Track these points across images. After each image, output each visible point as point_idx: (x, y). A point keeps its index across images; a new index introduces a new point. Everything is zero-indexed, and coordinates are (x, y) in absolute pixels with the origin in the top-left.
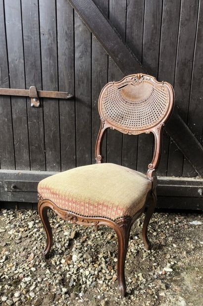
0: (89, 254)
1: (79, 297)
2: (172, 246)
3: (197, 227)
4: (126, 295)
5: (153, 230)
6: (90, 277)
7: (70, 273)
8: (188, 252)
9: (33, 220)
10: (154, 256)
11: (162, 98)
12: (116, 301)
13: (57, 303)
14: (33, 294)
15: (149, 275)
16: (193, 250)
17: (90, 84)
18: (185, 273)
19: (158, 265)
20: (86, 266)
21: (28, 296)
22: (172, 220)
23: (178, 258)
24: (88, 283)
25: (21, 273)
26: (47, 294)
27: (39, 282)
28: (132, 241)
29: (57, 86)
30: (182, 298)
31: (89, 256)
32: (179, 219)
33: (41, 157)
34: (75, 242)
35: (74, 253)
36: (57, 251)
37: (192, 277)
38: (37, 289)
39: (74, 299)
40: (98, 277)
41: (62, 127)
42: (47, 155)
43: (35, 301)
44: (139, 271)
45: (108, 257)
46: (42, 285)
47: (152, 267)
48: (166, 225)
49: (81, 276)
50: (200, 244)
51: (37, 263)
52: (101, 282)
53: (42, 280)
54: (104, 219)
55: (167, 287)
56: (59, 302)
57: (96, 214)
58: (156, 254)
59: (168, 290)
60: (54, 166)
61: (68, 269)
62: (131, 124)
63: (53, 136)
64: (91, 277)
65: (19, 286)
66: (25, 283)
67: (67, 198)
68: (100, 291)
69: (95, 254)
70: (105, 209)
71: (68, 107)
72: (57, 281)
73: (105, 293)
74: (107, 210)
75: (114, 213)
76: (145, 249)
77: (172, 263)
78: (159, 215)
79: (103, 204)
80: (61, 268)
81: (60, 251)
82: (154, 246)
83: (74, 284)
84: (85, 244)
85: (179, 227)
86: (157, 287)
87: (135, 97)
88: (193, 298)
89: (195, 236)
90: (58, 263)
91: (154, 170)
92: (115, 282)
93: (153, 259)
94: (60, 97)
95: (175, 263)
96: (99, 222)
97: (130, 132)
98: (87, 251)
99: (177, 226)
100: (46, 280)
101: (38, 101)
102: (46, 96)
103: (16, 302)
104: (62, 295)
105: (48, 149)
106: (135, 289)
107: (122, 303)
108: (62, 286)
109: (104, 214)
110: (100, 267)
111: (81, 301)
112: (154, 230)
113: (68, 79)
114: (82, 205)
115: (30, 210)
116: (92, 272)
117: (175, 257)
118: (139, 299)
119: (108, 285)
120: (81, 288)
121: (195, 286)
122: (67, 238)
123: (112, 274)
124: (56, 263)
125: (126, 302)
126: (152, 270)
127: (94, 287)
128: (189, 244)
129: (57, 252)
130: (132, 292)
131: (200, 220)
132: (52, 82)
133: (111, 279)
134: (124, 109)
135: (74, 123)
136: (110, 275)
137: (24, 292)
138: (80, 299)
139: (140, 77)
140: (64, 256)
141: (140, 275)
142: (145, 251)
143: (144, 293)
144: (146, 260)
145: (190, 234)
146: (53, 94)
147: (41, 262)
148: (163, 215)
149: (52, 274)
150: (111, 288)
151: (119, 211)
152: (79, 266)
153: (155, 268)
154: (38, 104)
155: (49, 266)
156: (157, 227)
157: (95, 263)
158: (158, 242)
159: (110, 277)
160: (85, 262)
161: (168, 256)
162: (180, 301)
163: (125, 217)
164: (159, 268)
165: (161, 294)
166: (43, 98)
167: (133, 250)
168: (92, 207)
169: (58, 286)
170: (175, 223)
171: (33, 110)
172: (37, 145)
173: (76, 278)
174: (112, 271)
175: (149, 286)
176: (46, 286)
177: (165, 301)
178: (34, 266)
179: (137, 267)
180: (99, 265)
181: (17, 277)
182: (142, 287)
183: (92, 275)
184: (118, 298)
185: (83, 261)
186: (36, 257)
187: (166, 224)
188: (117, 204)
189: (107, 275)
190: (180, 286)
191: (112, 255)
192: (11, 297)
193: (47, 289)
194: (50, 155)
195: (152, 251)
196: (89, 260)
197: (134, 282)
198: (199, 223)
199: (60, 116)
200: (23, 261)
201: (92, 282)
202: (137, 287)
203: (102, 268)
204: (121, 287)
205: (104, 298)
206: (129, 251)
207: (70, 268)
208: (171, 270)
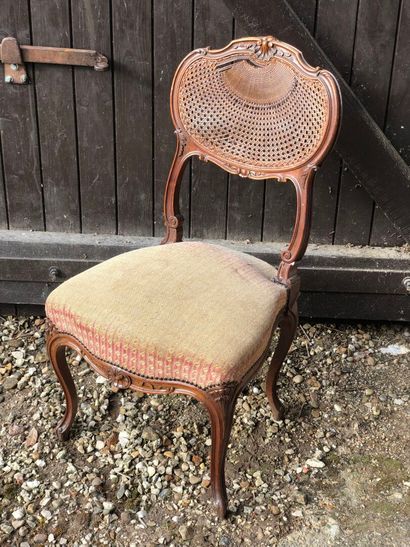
0: (154, 429)
1: (137, 520)
2: (332, 408)
3: (395, 361)
4: (227, 514)
5: (293, 371)
6: (157, 480)
7: (117, 470)
8: (364, 425)
9: (22, 345)
10: (289, 434)
11: (314, 107)
12: (209, 526)
13: (96, 529)
14: (49, 512)
15: (276, 475)
16: (376, 419)
17: (149, 29)
18: (349, 470)
19: (296, 452)
20: (147, 455)
21: (39, 518)
22: (339, 344)
23: (339, 437)
24: (154, 491)
25: (17, 471)
26: (75, 513)
27: (55, 490)
28: (245, 398)
29: (67, 35)
30: (333, 521)
31: (154, 435)
32: (358, 340)
33: (32, 198)
34: (122, 400)
35: (122, 427)
36: (85, 421)
37: (362, 480)
38: (55, 504)
39: (129, 523)
40: (172, 479)
41: (82, 131)
42: (47, 195)
43: (54, 526)
44: (257, 466)
45: (192, 436)
46: (62, 496)
47: (283, 458)
48: (326, 357)
49: (139, 477)
50: (392, 405)
51: (47, 450)
52: (179, 490)
53: (62, 486)
54: (185, 384)
55: (308, 500)
56: (101, 527)
57: (168, 375)
58: (294, 429)
59: (309, 506)
60: (64, 221)
61: (112, 462)
62: (246, 154)
63: (59, 151)
64: (160, 479)
65: (19, 499)
66: (30, 492)
67: (110, 341)
68: (176, 508)
69: (165, 429)
70: (187, 368)
71: (96, 84)
72: (92, 488)
73: (188, 510)
74: (190, 370)
75: (203, 377)
76: (272, 418)
77: (326, 449)
78: (313, 329)
79: (182, 360)
80: (96, 459)
81: (92, 423)
82: (293, 410)
83: (127, 493)
84: (145, 406)
85: (354, 361)
86: (289, 499)
87: (254, 93)
88: (356, 521)
89: (387, 385)
90: (90, 449)
91: (293, 264)
92: (206, 490)
93: (288, 440)
94: (76, 63)
95: (332, 449)
96: (174, 389)
97: (243, 171)
98: (148, 421)
99: (350, 359)
100: (70, 486)
101: (23, 71)
102: (41, 61)
103: (18, 528)
104: (103, 516)
105: (49, 180)
106: (246, 503)
107: (220, 530)
108: (102, 499)
109: (185, 376)
110: (176, 457)
111: (142, 526)
112: (297, 370)
113: (95, 17)
114: (142, 358)
115: (10, 317)
116: (162, 469)
117: (333, 436)
118: (252, 523)
119: (192, 497)
120: (139, 502)
121: (363, 498)
122: (104, 390)
123: (201, 472)
124: (85, 449)
125: (227, 528)
126: (282, 464)
127: (166, 499)
128: (368, 405)
129: (85, 424)
130: (240, 510)
131: (407, 341)
132: (55, 24)
133: (199, 483)
134: (230, 116)
135: (111, 121)
136: (197, 475)
137: (30, 509)
138: (139, 523)
139: (267, 49)
140: (102, 434)
141: (257, 474)
142: (272, 423)
143: (263, 511)
144: (272, 443)
145: (375, 379)
146: (60, 55)
147: (53, 448)
148: (322, 330)
149: (81, 474)
150: (199, 501)
151: (214, 375)
152: (134, 455)
153: (290, 461)
154: (22, 78)
155: (72, 456)
156: (304, 362)
157: (167, 450)
158: (303, 399)
159: (197, 480)
160: (145, 447)
161: (320, 433)
162: (329, 527)
163: (225, 385)
164: (296, 459)
165: (293, 514)
166: (33, 64)
167: (245, 420)
168: (160, 363)
169: (95, 499)
170: (346, 353)
171: (11, 90)
172: (21, 172)
173: (129, 482)
174: (202, 465)
175: (274, 497)
176: (71, 499)
177: (301, 527)
178: (42, 456)
179: (254, 458)
180: (175, 453)
181: (10, 479)
182: (259, 499)
183: (160, 476)
184: (213, 521)
185: (142, 445)
186: (42, 436)
187: (327, 353)
188: (209, 360)
189: (191, 475)
190: (333, 497)
191: (201, 432)
192: (8, 519)
193: (73, 503)
194: (53, 194)
195: (287, 421)
196: (154, 443)
197: (244, 489)
198: (403, 350)
199: (78, 105)
200: (16, 445)
201: (161, 490)
202: (250, 500)
203: (180, 460)
204: (218, 502)
205: (185, 520)
206: (238, 421)
207: (115, 460)
208: (321, 464)
